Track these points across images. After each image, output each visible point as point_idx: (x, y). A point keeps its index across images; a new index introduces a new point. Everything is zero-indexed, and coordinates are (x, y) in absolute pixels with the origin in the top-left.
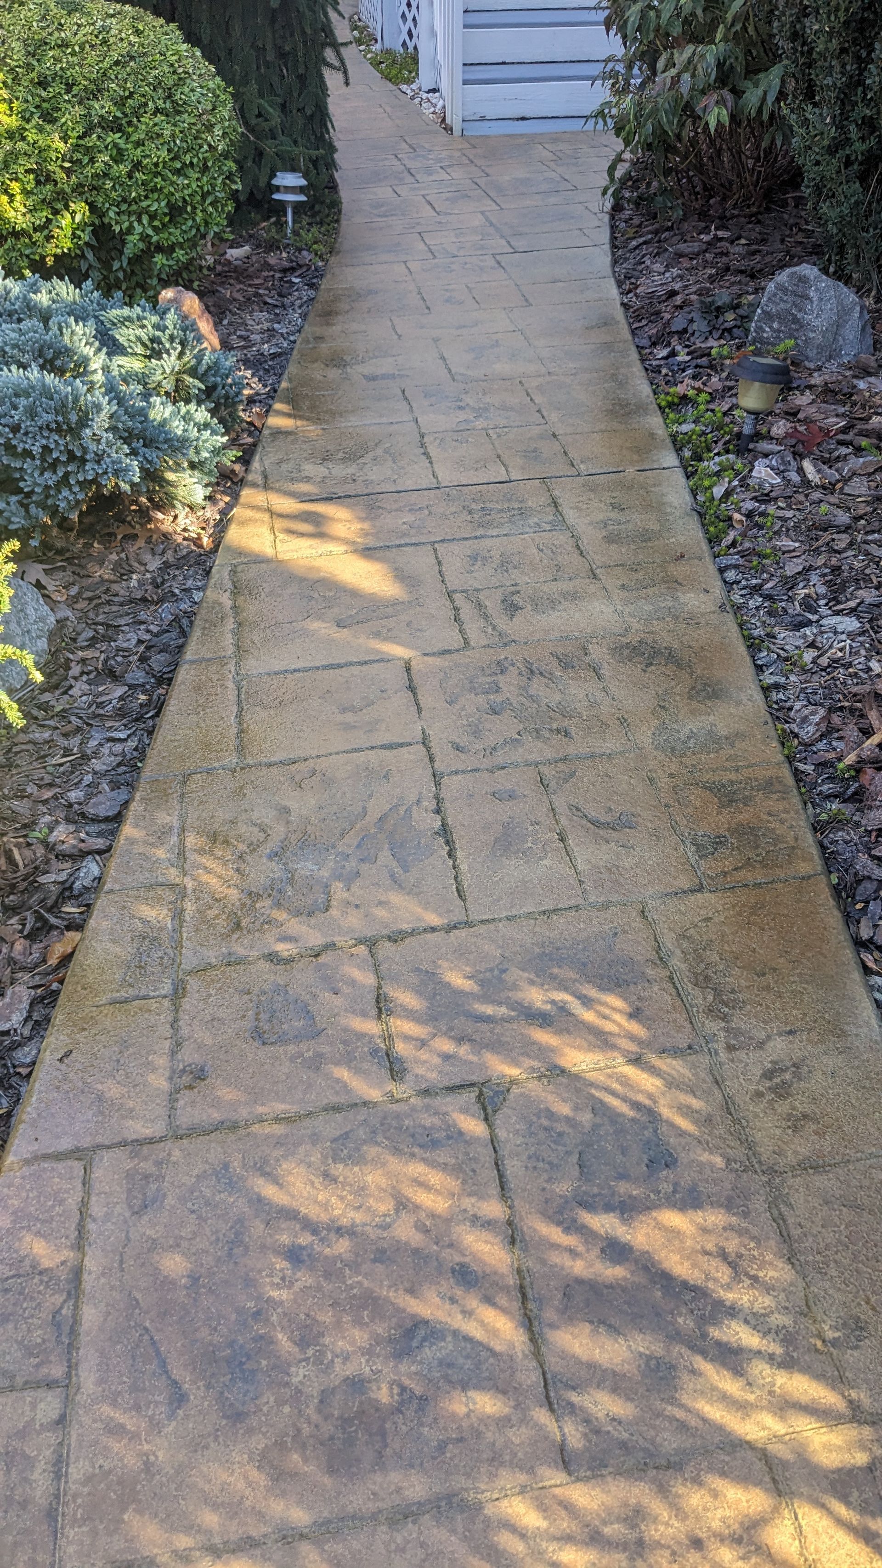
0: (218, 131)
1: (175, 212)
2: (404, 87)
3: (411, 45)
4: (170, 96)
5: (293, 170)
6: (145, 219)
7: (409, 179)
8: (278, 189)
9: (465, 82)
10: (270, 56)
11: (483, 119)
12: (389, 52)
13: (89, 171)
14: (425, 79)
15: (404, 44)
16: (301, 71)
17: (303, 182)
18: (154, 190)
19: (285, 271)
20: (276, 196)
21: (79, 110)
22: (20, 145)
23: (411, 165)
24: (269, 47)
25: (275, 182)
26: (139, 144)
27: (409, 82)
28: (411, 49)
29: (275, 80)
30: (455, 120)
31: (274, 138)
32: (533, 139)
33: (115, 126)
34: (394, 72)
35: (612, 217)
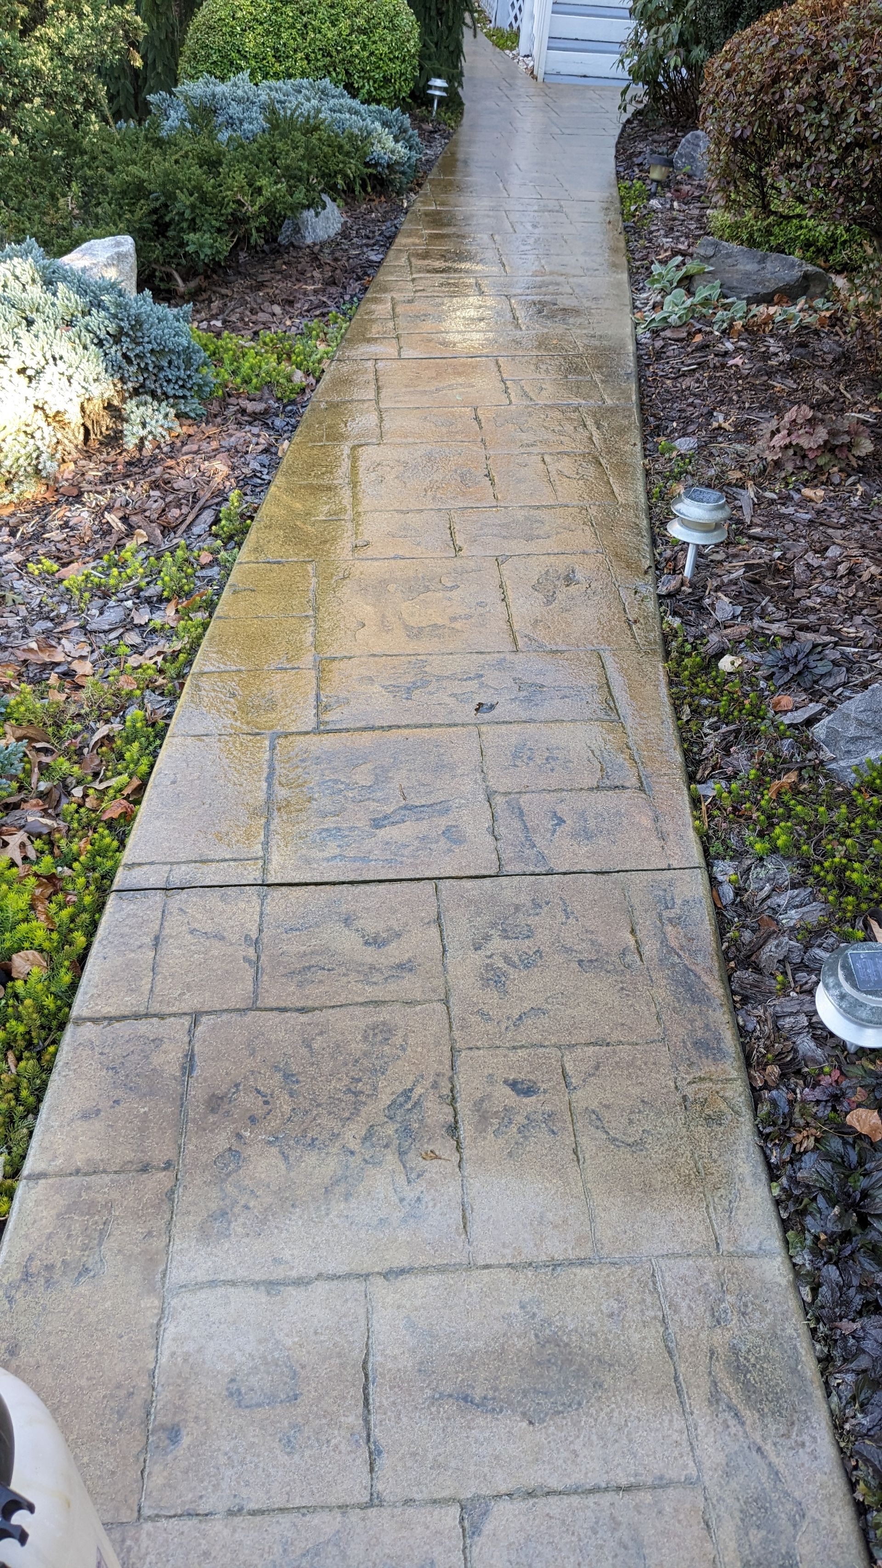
0: (412, 43)
1: (387, 80)
2: (507, 52)
3: (515, 26)
4: (391, 21)
5: (439, 77)
6: (371, 83)
7: (506, 99)
8: (430, 87)
9: (549, 48)
10: (433, 13)
11: (558, 74)
12: (499, 29)
13: (349, 53)
14: (523, 47)
15: (511, 25)
16: (450, 24)
17: (445, 85)
18: (378, 67)
19: (431, 132)
20: (430, 92)
21: (349, 22)
22: (318, 36)
23: (508, 93)
24: (433, 7)
25: (430, 83)
26: (374, 42)
27: (512, 49)
28: (515, 28)
29: (434, 27)
30: (540, 73)
31: (430, 59)
32: (587, 87)
33: (363, 31)
34: (502, 42)
35: (624, 126)
